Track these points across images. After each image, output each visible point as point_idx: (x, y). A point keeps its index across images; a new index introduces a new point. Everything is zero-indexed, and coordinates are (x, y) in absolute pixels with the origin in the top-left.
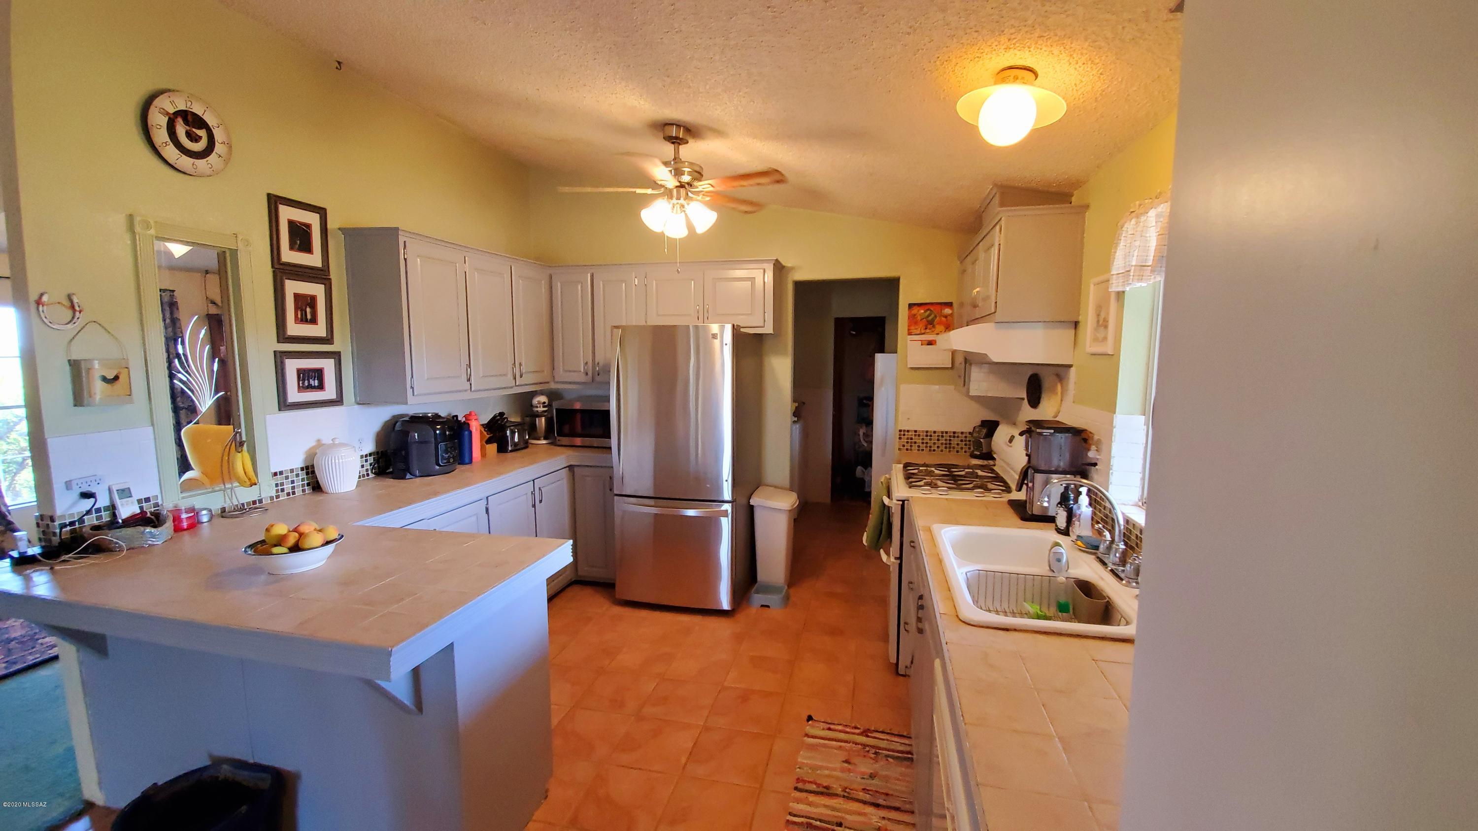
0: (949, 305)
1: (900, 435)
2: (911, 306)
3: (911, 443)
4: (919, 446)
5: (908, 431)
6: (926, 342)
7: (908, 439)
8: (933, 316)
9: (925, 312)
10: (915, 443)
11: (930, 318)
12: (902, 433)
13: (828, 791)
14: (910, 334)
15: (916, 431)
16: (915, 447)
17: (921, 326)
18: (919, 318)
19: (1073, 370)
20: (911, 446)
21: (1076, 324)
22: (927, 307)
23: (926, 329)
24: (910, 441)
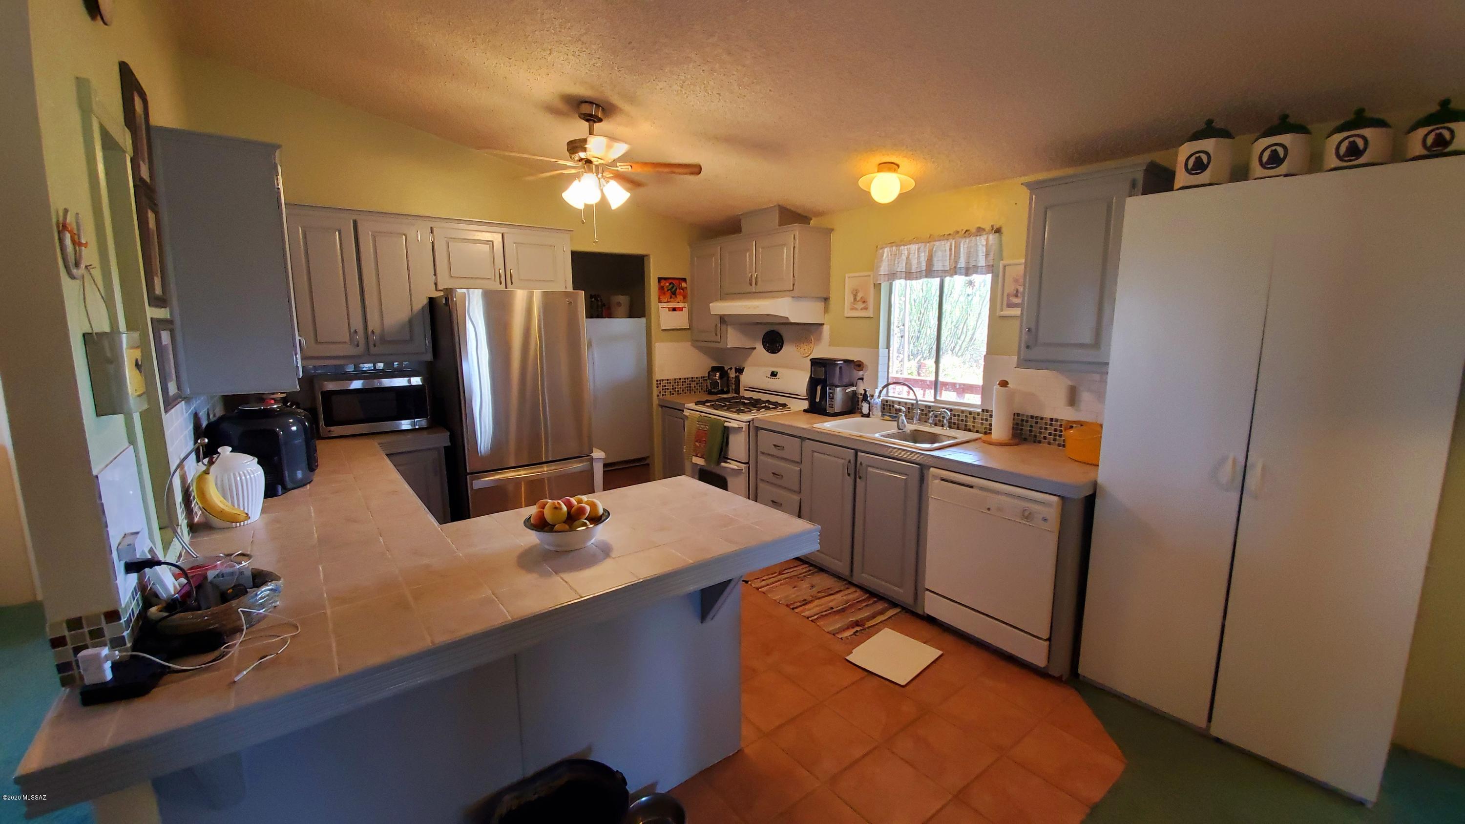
0: (684, 280)
1: (657, 384)
2: (660, 279)
3: (665, 389)
4: (670, 392)
5: (663, 380)
6: (671, 309)
7: (663, 386)
8: (675, 288)
9: (670, 284)
10: (668, 389)
11: (673, 290)
12: (659, 382)
13: (806, 602)
14: (660, 302)
15: (668, 380)
16: (668, 393)
17: (669, 294)
18: (666, 290)
19: (825, 326)
20: (665, 392)
21: (826, 300)
22: (670, 281)
23: (671, 298)
24: (664, 388)
